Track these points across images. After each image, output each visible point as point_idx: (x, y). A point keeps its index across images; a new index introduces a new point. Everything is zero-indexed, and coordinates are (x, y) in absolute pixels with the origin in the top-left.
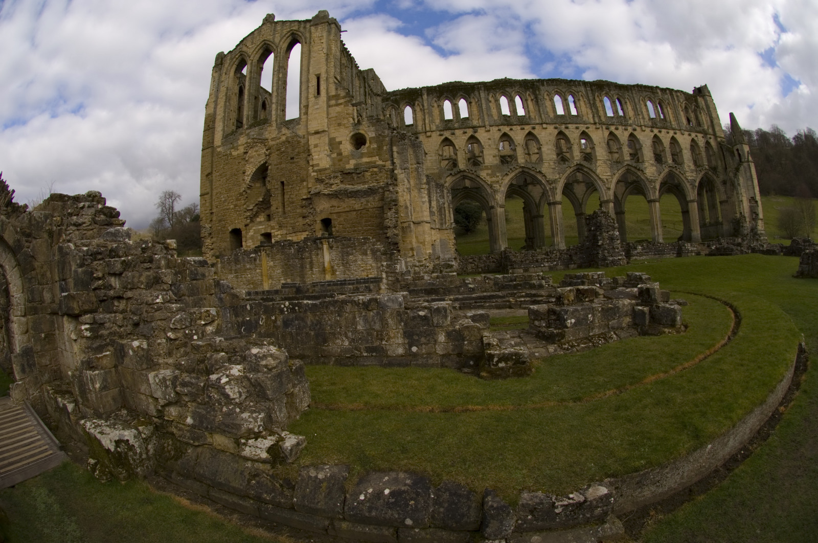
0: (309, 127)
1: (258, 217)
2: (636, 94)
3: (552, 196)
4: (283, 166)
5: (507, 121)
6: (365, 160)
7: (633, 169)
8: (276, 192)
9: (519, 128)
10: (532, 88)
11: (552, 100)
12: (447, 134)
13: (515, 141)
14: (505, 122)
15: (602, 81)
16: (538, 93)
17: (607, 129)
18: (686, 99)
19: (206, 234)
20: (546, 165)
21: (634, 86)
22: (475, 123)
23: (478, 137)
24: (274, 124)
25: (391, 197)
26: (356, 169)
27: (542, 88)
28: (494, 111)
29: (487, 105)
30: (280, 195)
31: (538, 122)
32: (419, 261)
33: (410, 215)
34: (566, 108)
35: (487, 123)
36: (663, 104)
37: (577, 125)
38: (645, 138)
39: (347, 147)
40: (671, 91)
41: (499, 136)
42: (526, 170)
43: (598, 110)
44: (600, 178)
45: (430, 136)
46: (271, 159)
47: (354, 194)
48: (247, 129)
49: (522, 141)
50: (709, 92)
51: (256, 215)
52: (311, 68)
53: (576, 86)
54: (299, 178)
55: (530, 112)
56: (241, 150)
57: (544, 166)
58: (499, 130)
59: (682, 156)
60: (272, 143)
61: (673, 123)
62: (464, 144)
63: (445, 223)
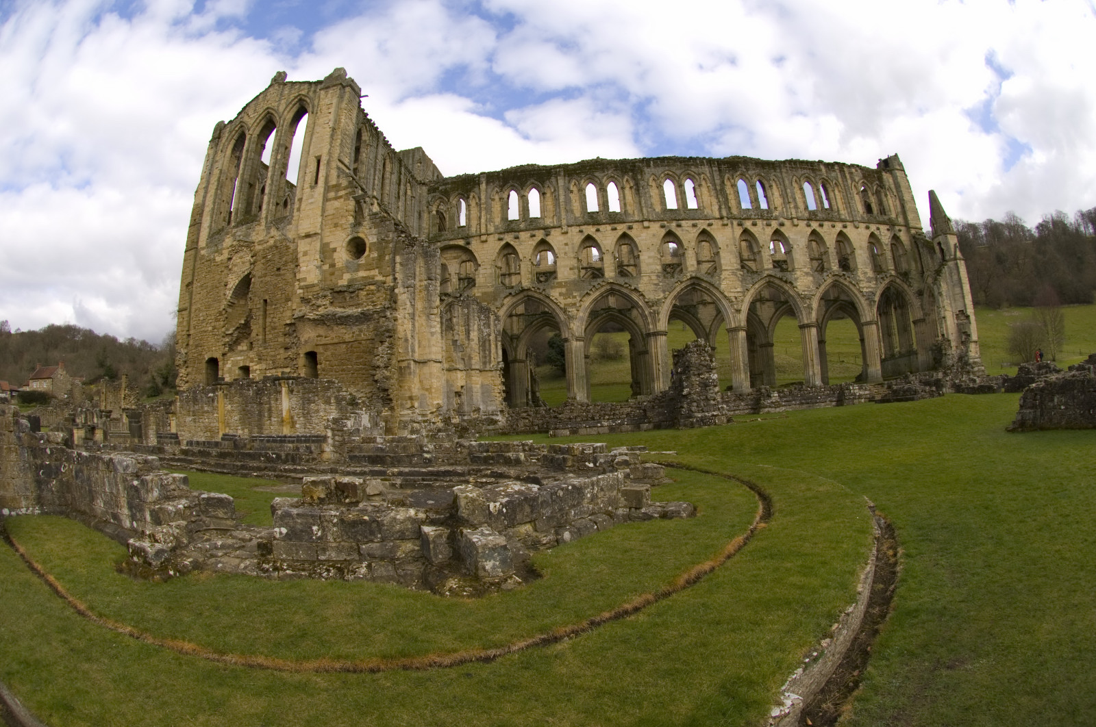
0: (300, 227)
1: (239, 344)
2: (787, 173)
3: (653, 324)
4: (268, 279)
5: (593, 219)
6: (362, 274)
7: (777, 281)
8: (258, 314)
9: (609, 227)
10: (632, 171)
11: (660, 187)
12: (509, 238)
13: (602, 246)
14: (590, 221)
15: (738, 157)
16: (639, 177)
17: (740, 225)
18: (867, 178)
19: (181, 362)
20: (645, 279)
21: (785, 162)
22: (548, 222)
23: (550, 242)
24: (263, 223)
25: (388, 326)
26: (349, 286)
27: (646, 170)
28: (576, 205)
29: (566, 196)
30: (261, 317)
31: (636, 219)
32: (422, 415)
33: (410, 350)
34: (680, 197)
35: (564, 222)
36: (828, 186)
37: (694, 222)
38: (798, 236)
39: (342, 256)
41: (580, 240)
42: (617, 287)
43: (727, 200)
44: (726, 297)
45: (486, 241)
46: (257, 269)
47: (345, 320)
48: (234, 227)
49: (613, 246)
50: (901, 164)
51: (237, 342)
52: (311, 147)
53: (696, 166)
54: (283, 296)
55: (628, 205)
56: (226, 255)
57: (642, 281)
58: (581, 231)
59: (855, 258)
60: (258, 248)
61: (842, 212)
62: (531, 251)
63: (490, 362)
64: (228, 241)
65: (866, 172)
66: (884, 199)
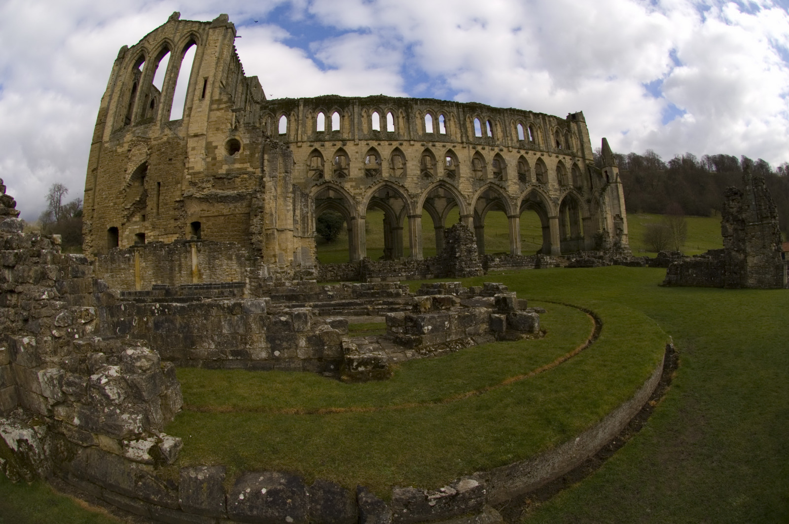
0: (190, 129)
1: (134, 216)
2: (507, 117)
3: (413, 210)
4: (161, 166)
5: (376, 136)
6: (237, 166)
7: (495, 187)
8: (152, 193)
9: (387, 143)
10: (405, 106)
11: (423, 119)
12: (317, 145)
13: (382, 156)
14: (374, 138)
15: (475, 103)
16: (410, 111)
17: (474, 148)
18: (558, 124)
19: (87, 231)
20: (409, 179)
21: (506, 110)
22: (345, 136)
23: (346, 150)
24: (158, 123)
25: (258, 204)
26: (228, 174)
27: (415, 106)
28: (365, 126)
29: (359, 119)
30: (155, 196)
31: (406, 138)
32: (281, 268)
33: (274, 222)
34: (435, 126)
35: (356, 137)
36: (533, 128)
37: (444, 144)
38: (511, 159)
39: (222, 152)
40: (544, 116)
41: (367, 150)
42: (390, 184)
43: (467, 131)
44: (462, 194)
45: (301, 147)
46: (151, 158)
47: (224, 199)
48: (134, 126)
49: (389, 156)
50: (584, 118)
51: (132, 215)
52: (201, 70)
53: (448, 107)
54: (174, 180)
55: (400, 129)
56: (126, 147)
57: (407, 181)
58: (368, 144)
59: (547, 175)
60: (154, 143)
61: (541, 145)
62: (332, 155)
63: (308, 232)
64: (129, 137)
65: (559, 120)
66: (570, 140)
